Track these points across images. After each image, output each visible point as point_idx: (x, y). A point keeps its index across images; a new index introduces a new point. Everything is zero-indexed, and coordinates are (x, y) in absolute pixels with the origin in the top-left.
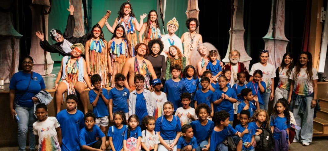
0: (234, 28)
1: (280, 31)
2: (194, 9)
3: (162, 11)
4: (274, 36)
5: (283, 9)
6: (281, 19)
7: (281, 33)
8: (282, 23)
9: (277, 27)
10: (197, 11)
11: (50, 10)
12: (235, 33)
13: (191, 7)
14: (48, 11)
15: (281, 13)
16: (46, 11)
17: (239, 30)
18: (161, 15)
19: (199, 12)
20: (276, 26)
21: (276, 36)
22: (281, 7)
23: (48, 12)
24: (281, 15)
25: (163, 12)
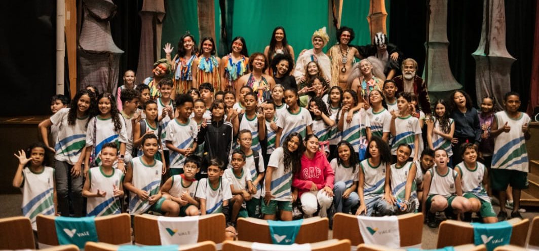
0: (431, 40)
1: (498, 43)
2: (379, 11)
3: (335, 16)
4: (487, 51)
5: (501, 9)
6: (497, 24)
7: (499, 47)
8: (500, 31)
9: (492, 37)
10: (383, 14)
11: (165, 18)
12: (433, 48)
13: (374, 9)
14: (161, 19)
15: (498, 16)
16: (158, 20)
17: (439, 44)
18: (334, 21)
19: (386, 16)
20: (490, 35)
21: (491, 52)
22: (498, 8)
23: (161, 21)
24: (498, 19)
25: (338, 16)
